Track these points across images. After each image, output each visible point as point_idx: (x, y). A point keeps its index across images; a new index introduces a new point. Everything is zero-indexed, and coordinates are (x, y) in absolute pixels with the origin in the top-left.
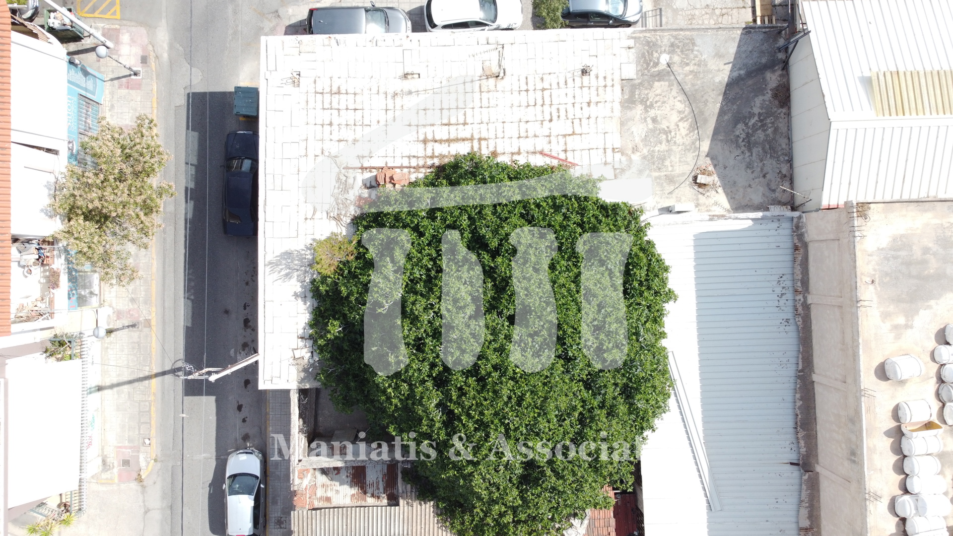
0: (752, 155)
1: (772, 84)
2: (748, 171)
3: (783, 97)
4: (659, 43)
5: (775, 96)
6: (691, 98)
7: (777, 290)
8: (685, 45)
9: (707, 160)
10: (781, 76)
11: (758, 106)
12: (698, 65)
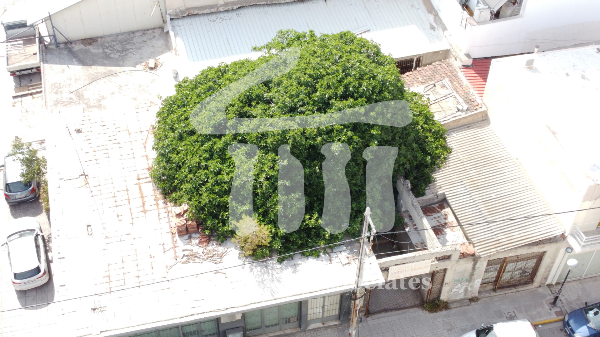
0: (132, 49)
1: (82, 46)
2: (143, 48)
3: (90, 41)
4: (55, 100)
5: (90, 44)
6: (94, 79)
7: (219, 21)
8: (56, 87)
9: (139, 65)
10: (76, 44)
11: (96, 51)
12: (70, 80)
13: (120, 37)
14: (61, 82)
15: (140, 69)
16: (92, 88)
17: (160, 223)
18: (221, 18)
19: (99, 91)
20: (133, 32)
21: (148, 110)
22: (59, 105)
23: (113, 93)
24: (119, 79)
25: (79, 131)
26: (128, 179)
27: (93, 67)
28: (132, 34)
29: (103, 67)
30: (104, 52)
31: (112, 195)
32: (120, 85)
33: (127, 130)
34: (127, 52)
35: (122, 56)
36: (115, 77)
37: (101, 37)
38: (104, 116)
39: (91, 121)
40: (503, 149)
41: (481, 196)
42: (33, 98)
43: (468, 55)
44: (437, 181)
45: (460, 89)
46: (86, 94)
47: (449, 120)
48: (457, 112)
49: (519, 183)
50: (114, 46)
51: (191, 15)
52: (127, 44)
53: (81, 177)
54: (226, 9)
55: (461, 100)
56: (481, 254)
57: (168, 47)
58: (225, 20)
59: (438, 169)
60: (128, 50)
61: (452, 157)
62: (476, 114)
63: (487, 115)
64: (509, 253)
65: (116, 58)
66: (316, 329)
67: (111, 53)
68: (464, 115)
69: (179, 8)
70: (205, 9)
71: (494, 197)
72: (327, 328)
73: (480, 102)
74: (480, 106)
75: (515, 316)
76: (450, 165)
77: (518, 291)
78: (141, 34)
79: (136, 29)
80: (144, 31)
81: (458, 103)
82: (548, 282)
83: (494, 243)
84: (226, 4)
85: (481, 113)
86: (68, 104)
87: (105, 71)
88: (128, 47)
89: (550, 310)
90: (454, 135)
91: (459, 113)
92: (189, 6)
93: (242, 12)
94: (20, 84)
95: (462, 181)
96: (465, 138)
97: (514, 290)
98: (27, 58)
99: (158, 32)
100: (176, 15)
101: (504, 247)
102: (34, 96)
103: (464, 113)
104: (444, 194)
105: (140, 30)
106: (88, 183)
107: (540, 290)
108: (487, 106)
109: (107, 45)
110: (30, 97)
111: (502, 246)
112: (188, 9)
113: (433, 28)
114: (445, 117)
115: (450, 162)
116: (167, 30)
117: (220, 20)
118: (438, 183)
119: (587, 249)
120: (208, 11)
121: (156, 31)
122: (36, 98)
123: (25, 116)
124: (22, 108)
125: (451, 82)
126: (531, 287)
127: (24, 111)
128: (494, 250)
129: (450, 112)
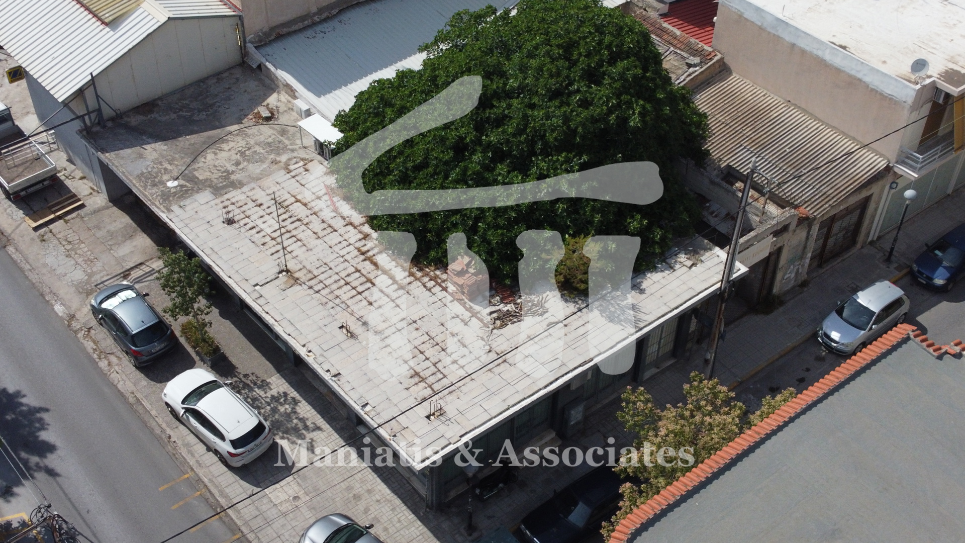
0: (217, 102)
1: (141, 118)
2: (232, 97)
3: (147, 107)
4: (159, 193)
5: (151, 112)
6: (196, 154)
7: (320, 35)
8: (147, 179)
9: (246, 120)
10: (128, 116)
11: (167, 117)
12: (161, 163)
13: (188, 92)
14: (150, 170)
15: (251, 124)
16: (201, 165)
17: (434, 294)
18: (322, 32)
19: (215, 166)
20: (203, 80)
21: (307, 170)
22: (171, 198)
23: (238, 164)
24: (231, 144)
25: (230, 222)
26: (348, 257)
27: (180, 139)
28: (202, 84)
29: (195, 136)
30: (179, 117)
31: (342, 282)
32: (239, 151)
33: (297, 201)
34: (215, 108)
35: (211, 114)
36: (223, 143)
37: (161, 98)
38: (250, 194)
39: (238, 205)
40: (764, 95)
41: (773, 155)
42: (66, 222)
44: (710, 155)
45: (676, 42)
46: (201, 175)
47: (684, 80)
48: (689, 69)
49: (806, 127)
50: (188, 105)
51: (280, 37)
52: (205, 98)
53: (280, 275)
54: (324, 16)
55: (685, 55)
56: (815, 214)
57: (270, 85)
58: (327, 33)
59: (702, 141)
60: (211, 106)
61: (711, 122)
62: (714, 64)
63: (724, 62)
64: (840, 206)
65: (205, 119)
66: (652, 378)
67: (191, 116)
68: (699, 70)
69: (261, 30)
70: (297, 24)
71: (788, 151)
72: (663, 372)
73: (710, 49)
74: (713, 54)
75: (857, 286)
76: (714, 132)
77: (844, 260)
78: (216, 80)
79: (204, 75)
80: (218, 75)
81: (683, 58)
82: (870, 239)
83: (822, 198)
84: (320, 11)
85: (718, 61)
86: (183, 194)
87: (203, 140)
88: (209, 101)
89: (888, 267)
90: (698, 97)
91: (691, 70)
92: (274, 24)
93: (345, 17)
94: (31, 209)
95: (741, 145)
96: (712, 97)
97: (840, 259)
98: (28, 167)
99: (238, 73)
100: (260, 41)
101: (835, 199)
102: (66, 218)
103: (697, 68)
104: (728, 166)
105: (211, 76)
106: (298, 279)
107: (865, 251)
108: (723, 51)
109: (177, 106)
110: (62, 221)
111: (833, 198)
112: (272, 29)
114: (678, 79)
115: (713, 128)
116: (257, 64)
117: (323, 35)
118: (715, 154)
119: (924, 172)
120: (301, 25)
121: (233, 71)
122: (72, 221)
123: (72, 249)
124: (58, 239)
125: (661, 37)
126: (854, 251)
127: (64, 243)
128: (827, 205)
129: (680, 72)
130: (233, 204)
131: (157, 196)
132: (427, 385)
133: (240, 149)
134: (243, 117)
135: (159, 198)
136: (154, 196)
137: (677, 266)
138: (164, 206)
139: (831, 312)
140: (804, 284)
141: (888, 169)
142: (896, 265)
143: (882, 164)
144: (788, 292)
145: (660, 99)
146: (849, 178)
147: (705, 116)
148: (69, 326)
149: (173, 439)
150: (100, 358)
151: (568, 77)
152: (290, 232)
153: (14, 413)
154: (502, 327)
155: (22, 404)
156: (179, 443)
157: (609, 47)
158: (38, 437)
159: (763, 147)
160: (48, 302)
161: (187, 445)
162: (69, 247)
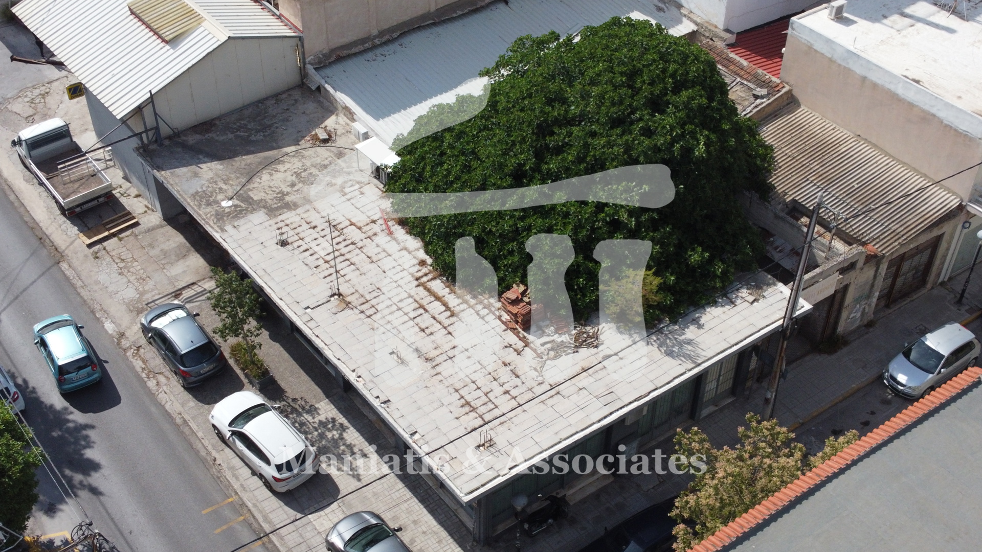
0: (275, 123)
1: (198, 137)
2: (291, 118)
3: (205, 126)
4: (214, 213)
5: (208, 131)
6: (251, 174)
7: (381, 58)
8: (202, 197)
9: (303, 141)
10: (186, 135)
11: (224, 137)
12: (216, 182)
13: (246, 113)
14: (204, 189)
15: (308, 146)
16: (256, 185)
17: (487, 323)
18: (382, 55)
19: (270, 187)
20: (262, 101)
21: (362, 193)
22: (225, 218)
23: (293, 185)
24: (287, 166)
25: (284, 243)
26: (401, 282)
27: (236, 159)
28: (260, 105)
29: (251, 156)
30: (237, 137)
31: (395, 308)
32: (295, 172)
33: (352, 224)
34: (273, 129)
35: (269, 135)
36: (279, 164)
37: (219, 118)
38: (304, 216)
39: (293, 226)
40: (833, 129)
41: (841, 190)
42: (120, 240)
43: (727, 30)
44: (775, 188)
45: (743, 73)
46: (256, 196)
47: (751, 112)
48: (756, 100)
49: (876, 162)
50: (246, 125)
51: (340, 59)
52: (263, 119)
53: (332, 299)
54: (384, 39)
55: (752, 86)
56: (884, 252)
57: (329, 107)
58: (387, 57)
59: (767, 174)
60: (270, 126)
61: (777, 155)
62: (781, 96)
63: (792, 95)
64: (909, 245)
65: (262, 140)
66: (710, 416)
67: (249, 136)
68: (766, 102)
69: (321, 51)
70: (357, 46)
71: (856, 186)
72: (721, 410)
73: (778, 81)
74: (781, 86)
75: (926, 328)
76: (780, 165)
77: (913, 301)
78: (274, 101)
79: (264, 96)
80: (276, 96)
81: (750, 89)
82: (940, 280)
83: (892, 236)
84: (381, 34)
85: (786, 93)
86: (238, 214)
87: (259, 160)
88: (267, 122)
89: (959, 310)
90: (765, 129)
91: (758, 101)
92: (334, 46)
93: (406, 40)
94: (86, 226)
95: (808, 180)
96: (779, 129)
97: (909, 300)
98: (83, 183)
99: (297, 94)
100: (320, 62)
102: (121, 236)
103: (765, 100)
104: (794, 201)
105: (269, 97)
106: (349, 303)
107: (935, 292)
108: (791, 83)
109: (235, 126)
110: (115, 239)
112: (332, 51)
113: (660, 9)
114: (744, 110)
115: (779, 161)
116: (317, 86)
117: (383, 58)
118: (780, 189)
120: (361, 48)
121: (292, 92)
122: (126, 239)
123: (125, 267)
124: (112, 257)
125: (727, 68)
126: (924, 291)
127: (117, 261)
128: (896, 243)
129: (746, 103)
130: (287, 225)
131: (211, 216)
132: (477, 415)
133: (296, 170)
134: (300, 139)
135: (213, 217)
136: (209, 215)
137: (739, 301)
138: (218, 226)
139: (898, 354)
140: (870, 325)
141: (961, 208)
142: (967, 307)
143: (954, 203)
144: (854, 331)
145: (724, 130)
146: (920, 216)
147: (770, 148)
148: (119, 343)
149: (218, 462)
150: (148, 378)
151: (630, 105)
152: (343, 255)
153: (60, 430)
154: (555, 357)
155: (68, 421)
156: (224, 465)
157: (673, 75)
158: (83, 455)
159: (830, 182)
160: (98, 319)
161: (232, 469)
162: (122, 265)
